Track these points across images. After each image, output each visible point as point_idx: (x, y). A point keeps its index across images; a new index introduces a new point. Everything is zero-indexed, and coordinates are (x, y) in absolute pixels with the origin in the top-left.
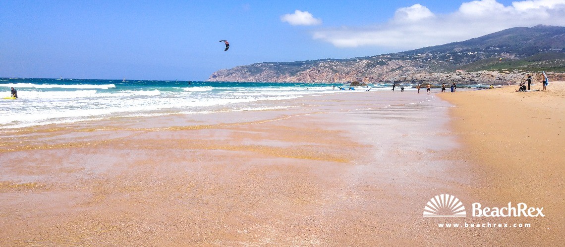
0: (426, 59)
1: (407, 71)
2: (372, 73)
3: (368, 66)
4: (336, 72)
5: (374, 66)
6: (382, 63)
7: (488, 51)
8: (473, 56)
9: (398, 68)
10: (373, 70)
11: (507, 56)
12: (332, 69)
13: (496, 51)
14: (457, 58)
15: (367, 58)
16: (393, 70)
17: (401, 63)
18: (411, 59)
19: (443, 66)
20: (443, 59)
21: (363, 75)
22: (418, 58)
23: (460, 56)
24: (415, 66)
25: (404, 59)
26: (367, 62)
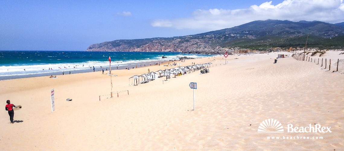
1: (200, 45)
2: (182, 46)
3: (180, 42)
4: (163, 45)
5: (183, 42)
6: (187, 41)
7: (242, 34)
8: (234, 37)
9: (195, 43)
10: (182, 44)
11: (250, 37)
12: (161, 44)
14: (226, 38)
15: (179, 38)
16: (193, 44)
17: (197, 40)
18: (202, 38)
19: (218, 43)
20: (219, 38)
21: (177, 47)
22: (206, 38)
23: (228, 37)
24: (204, 43)
25: (198, 38)
26: (179, 40)
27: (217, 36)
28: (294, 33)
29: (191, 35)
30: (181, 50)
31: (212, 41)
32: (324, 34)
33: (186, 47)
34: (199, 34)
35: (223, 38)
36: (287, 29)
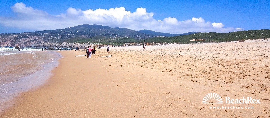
0: (49, 36)
1: (39, 41)
2: (20, 42)
3: (17, 38)
5: (21, 38)
6: (25, 37)
7: (76, 34)
8: (70, 36)
9: (34, 40)
10: (20, 40)
11: (83, 36)
13: (79, 34)
15: (16, 34)
16: (32, 41)
17: (35, 37)
18: (40, 35)
19: (57, 40)
20: (57, 36)
21: (15, 43)
22: (44, 35)
23: (64, 35)
24: (43, 39)
25: (37, 36)
26: (16, 36)
27: (54, 35)
28: (114, 35)
29: (28, 32)
30: (19, 45)
31: (51, 38)
32: (134, 37)
33: (25, 43)
34: (36, 32)
35: (60, 36)
36: (109, 32)
